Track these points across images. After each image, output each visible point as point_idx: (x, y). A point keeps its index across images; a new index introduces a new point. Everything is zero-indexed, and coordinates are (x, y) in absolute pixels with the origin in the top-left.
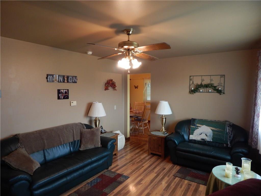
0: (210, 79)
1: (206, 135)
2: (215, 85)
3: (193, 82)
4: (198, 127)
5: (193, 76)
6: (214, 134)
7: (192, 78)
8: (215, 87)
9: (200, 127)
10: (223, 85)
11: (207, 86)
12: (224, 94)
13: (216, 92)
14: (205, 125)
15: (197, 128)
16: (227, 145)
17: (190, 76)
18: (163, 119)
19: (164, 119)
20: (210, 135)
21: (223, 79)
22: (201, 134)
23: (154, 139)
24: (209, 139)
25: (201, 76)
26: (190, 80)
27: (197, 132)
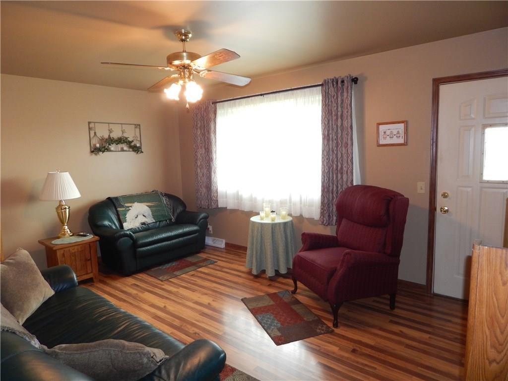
0: (121, 129)
1: (144, 216)
2: (130, 139)
3: (95, 133)
4: (128, 207)
5: (95, 123)
6: (152, 211)
7: (92, 125)
8: (130, 142)
9: (131, 207)
10: (139, 139)
11: (120, 141)
12: (142, 153)
13: (131, 150)
14: (136, 202)
15: (128, 209)
16: (171, 220)
17: (89, 123)
18: (65, 208)
19: (67, 210)
20: (149, 215)
21: (138, 130)
22: (137, 216)
23: (73, 251)
24: (150, 220)
25: (108, 124)
26: (90, 129)
27: (130, 216)
